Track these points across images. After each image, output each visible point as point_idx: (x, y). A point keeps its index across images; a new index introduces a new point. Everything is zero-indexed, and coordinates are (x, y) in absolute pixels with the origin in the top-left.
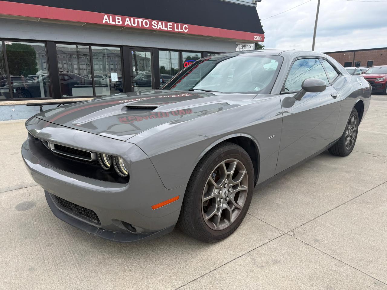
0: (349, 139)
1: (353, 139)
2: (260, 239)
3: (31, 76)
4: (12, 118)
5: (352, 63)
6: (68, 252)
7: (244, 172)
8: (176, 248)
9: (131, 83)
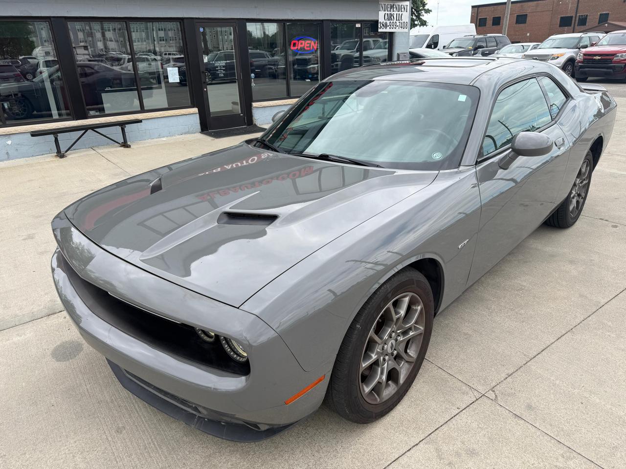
0: (574, 201)
1: (582, 198)
2: (444, 408)
3: (23, 57)
4: (8, 157)
5: (574, 19)
6: (150, 443)
7: (419, 308)
8: (317, 430)
9: (203, 85)
